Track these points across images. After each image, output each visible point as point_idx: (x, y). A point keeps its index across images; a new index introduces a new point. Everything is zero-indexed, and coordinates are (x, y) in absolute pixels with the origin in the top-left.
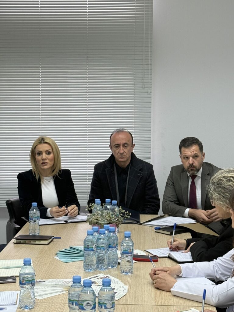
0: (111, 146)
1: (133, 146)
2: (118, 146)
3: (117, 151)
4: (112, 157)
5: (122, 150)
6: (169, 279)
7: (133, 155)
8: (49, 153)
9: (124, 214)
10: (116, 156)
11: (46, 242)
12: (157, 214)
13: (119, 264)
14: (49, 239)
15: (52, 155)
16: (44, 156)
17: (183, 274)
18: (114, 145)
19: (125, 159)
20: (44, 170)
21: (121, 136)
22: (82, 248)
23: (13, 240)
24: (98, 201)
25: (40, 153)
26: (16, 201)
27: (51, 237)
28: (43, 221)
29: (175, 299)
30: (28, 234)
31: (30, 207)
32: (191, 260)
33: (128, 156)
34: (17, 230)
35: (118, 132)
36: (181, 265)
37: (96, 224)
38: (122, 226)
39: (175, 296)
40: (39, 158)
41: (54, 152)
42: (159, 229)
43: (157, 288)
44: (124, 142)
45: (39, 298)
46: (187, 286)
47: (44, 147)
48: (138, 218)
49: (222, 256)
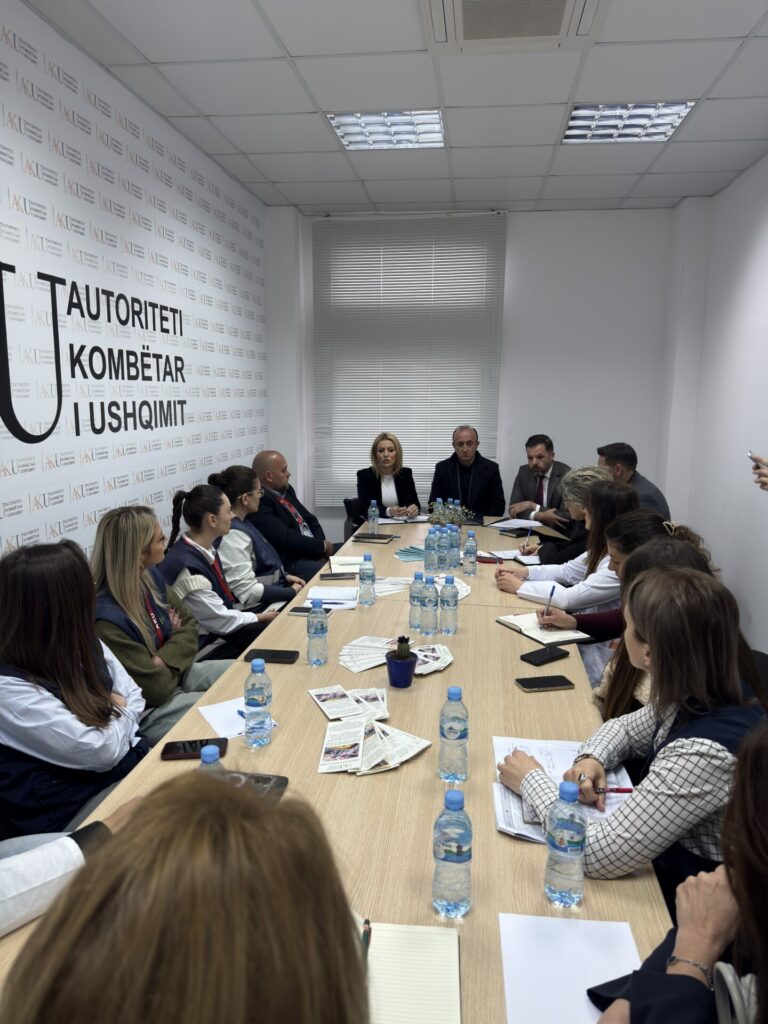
0: (453, 444)
1: (478, 443)
2: (461, 444)
3: (460, 449)
4: (455, 455)
5: (465, 448)
6: (515, 580)
7: (477, 453)
8: (392, 451)
9: (467, 514)
10: (460, 455)
11: (386, 541)
12: (501, 515)
13: (462, 564)
14: (390, 538)
15: (394, 453)
16: (386, 452)
17: (530, 576)
18: (457, 443)
19: (468, 458)
20: (385, 467)
21: (465, 433)
22: (423, 547)
23: (352, 538)
24: (439, 500)
25: (382, 450)
26: (355, 500)
27: (390, 536)
28: (381, 521)
29: (521, 601)
30: (366, 532)
31: (368, 505)
32: (538, 562)
33: (472, 454)
34: (355, 529)
35: (462, 428)
36: (529, 567)
37: (438, 523)
38: (464, 527)
39: (521, 598)
40: (381, 455)
41: (397, 449)
42: (504, 531)
43: (502, 590)
44: (468, 439)
45: (379, 595)
46: (535, 589)
47: (386, 444)
48: (482, 519)
49: (573, 559)
